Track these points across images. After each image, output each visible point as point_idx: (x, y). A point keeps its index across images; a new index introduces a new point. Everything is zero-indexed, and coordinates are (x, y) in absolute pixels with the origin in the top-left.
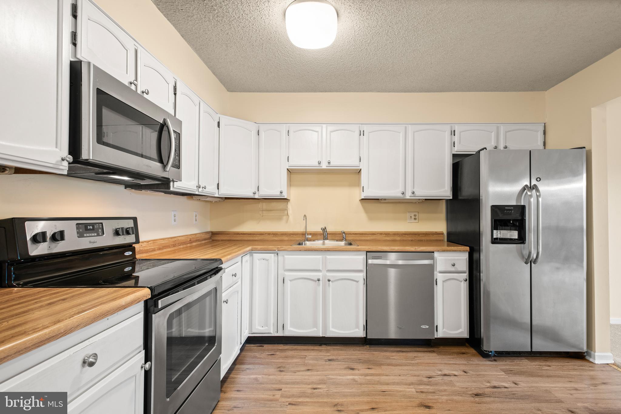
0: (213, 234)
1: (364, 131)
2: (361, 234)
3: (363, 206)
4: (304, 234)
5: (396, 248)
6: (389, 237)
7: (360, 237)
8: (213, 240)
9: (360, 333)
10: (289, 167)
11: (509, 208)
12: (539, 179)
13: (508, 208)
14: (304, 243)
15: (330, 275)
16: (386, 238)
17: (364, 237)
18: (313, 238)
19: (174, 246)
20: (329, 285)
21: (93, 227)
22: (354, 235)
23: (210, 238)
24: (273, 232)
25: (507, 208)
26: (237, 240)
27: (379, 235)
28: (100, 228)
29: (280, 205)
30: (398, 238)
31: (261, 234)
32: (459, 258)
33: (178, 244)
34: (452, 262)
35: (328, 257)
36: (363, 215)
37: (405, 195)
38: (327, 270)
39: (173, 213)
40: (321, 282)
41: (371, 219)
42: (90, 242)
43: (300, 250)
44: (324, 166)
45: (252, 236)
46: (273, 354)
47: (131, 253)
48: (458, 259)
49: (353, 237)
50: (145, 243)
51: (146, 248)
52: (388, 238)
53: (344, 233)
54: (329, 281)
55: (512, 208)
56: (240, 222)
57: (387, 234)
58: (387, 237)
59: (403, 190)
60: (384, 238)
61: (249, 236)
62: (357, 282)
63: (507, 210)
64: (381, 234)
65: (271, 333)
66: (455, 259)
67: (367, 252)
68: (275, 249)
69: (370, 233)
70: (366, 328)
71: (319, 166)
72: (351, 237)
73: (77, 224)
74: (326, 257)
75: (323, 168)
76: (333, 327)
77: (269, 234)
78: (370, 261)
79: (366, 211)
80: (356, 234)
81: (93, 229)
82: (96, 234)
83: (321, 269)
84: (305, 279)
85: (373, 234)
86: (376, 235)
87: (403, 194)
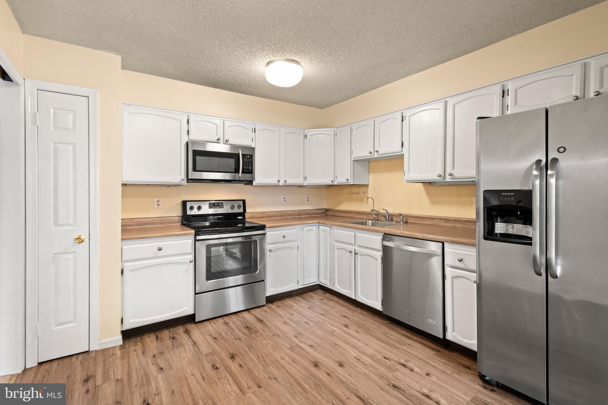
0: (327, 210)
2: (421, 218)
3: (426, 189)
6: (449, 223)
7: (421, 221)
8: (327, 215)
10: (354, 158)
11: (508, 194)
12: (562, 150)
13: (506, 194)
14: (367, 222)
15: (358, 250)
16: (445, 224)
17: (424, 221)
18: (378, 218)
19: (281, 216)
20: (358, 258)
21: (218, 204)
22: (415, 218)
23: (324, 213)
24: (357, 211)
25: (504, 194)
26: (338, 216)
28: (222, 205)
29: (362, 190)
31: (350, 212)
32: (469, 253)
33: (286, 215)
34: (460, 258)
35: (358, 234)
36: (425, 199)
37: (444, 177)
38: (357, 245)
39: (283, 197)
40: (353, 254)
41: (433, 202)
42: (215, 211)
43: (341, 227)
44: (375, 155)
45: (345, 213)
46: (322, 300)
47: (242, 218)
48: (468, 255)
49: (414, 220)
50: (256, 213)
51: (256, 216)
53: (401, 215)
54: (357, 254)
55: (512, 194)
56: (340, 203)
58: (447, 223)
59: (441, 173)
60: (444, 224)
61: (344, 213)
62: (376, 260)
63: (504, 196)
64: (441, 219)
65: (327, 285)
66: (464, 254)
67: (384, 234)
68: (329, 223)
69: (429, 217)
71: (371, 155)
72: (412, 220)
73: (209, 203)
74: (356, 234)
76: (361, 294)
77: (355, 212)
78: (384, 243)
79: (429, 194)
80: (416, 217)
81: (218, 205)
82: (219, 208)
83: (354, 244)
84: (344, 249)
85: (433, 218)
86: (435, 219)
87: (439, 176)
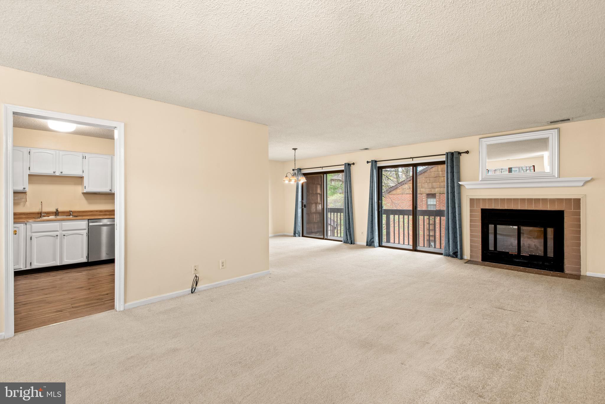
1: (85, 156)
3: (84, 197)
4: (41, 213)
5: (106, 217)
7: (83, 213)
9: (84, 260)
10: (30, 173)
14: (41, 218)
15: (64, 233)
17: (85, 213)
18: (47, 215)
20: (64, 238)
22: (79, 212)
27: (95, 212)
30: (108, 213)
35: (63, 223)
36: (84, 201)
37: (112, 191)
38: (62, 230)
40: (58, 237)
41: (90, 203)
43: (44, 221)
44: (57, 174)
52: (101, 214)
53: (71, 211)
54: (64, 235)
57: (101, 211)
59: (110, 188)
60: (99, 213)
62: (82, 235)
64: (97, 211)
67: (88, 220)
69: (89, 211)
70: (88, 257)
71: (54, 174)
72: (77, 213)
74: (62, 224)
75: (57, 175)
76: (67, 259)
78: (91, 224)
79: (87, 199)
83: (58, 230)
84: (47, 236)
86: (93, 212)
87: (110, 190)
